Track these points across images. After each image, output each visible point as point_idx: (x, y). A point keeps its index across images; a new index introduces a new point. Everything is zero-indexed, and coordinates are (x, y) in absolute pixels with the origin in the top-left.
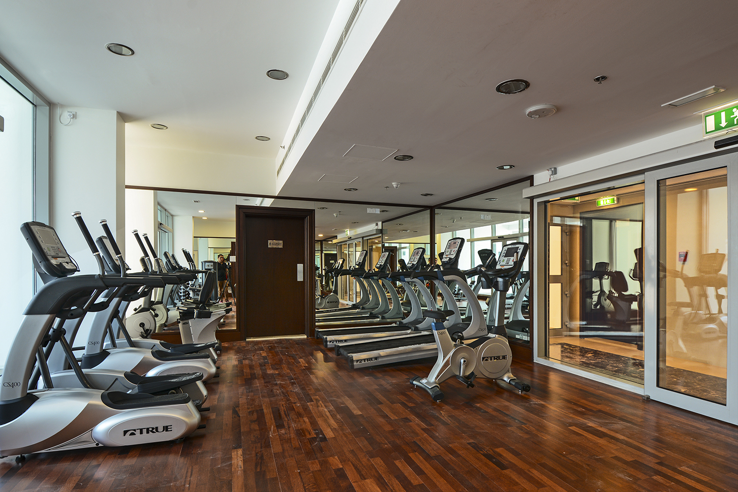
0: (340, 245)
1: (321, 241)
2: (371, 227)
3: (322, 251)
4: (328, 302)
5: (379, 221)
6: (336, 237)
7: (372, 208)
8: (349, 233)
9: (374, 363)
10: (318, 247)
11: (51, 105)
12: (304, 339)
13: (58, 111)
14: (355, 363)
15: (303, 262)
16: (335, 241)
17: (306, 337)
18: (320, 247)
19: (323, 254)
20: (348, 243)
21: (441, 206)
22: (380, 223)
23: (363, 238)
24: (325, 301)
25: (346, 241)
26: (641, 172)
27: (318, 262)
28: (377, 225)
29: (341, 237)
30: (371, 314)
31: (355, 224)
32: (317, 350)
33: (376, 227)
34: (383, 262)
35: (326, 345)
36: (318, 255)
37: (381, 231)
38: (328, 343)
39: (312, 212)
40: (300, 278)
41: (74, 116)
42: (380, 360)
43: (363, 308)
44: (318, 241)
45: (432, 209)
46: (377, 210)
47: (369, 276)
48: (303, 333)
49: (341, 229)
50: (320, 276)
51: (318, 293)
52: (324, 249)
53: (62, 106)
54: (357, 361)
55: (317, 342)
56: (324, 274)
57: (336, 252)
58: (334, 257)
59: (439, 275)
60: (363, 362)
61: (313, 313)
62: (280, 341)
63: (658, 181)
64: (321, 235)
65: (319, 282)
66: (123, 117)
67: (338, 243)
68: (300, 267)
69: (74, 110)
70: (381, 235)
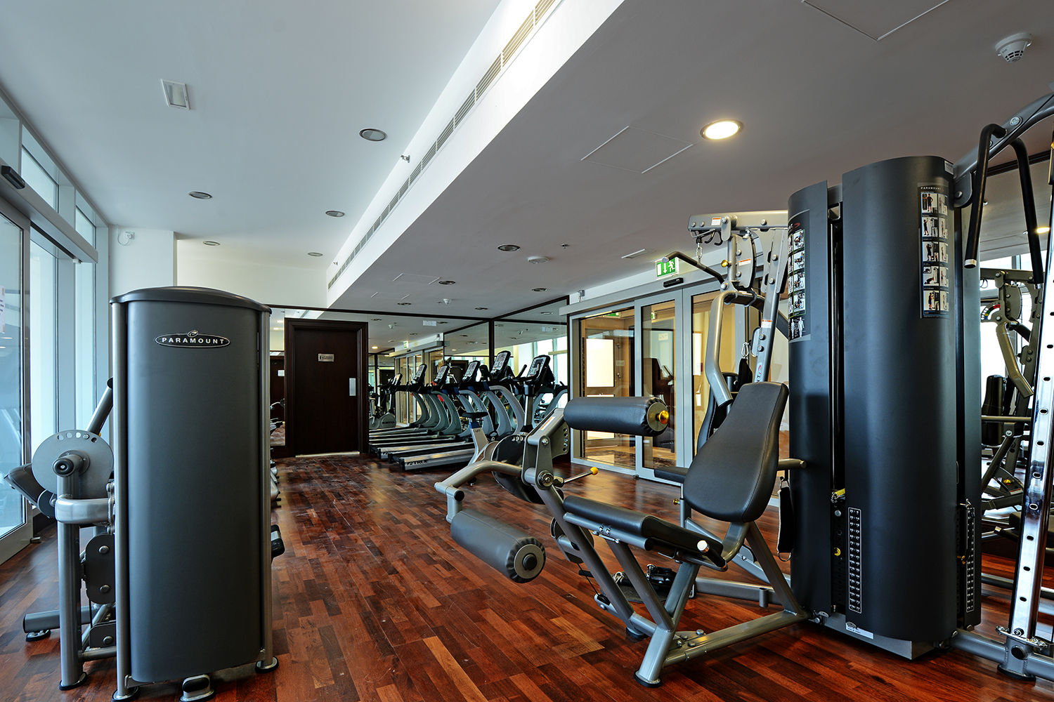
0: (397, 359)
1: (376, 355)
2: (433, 339)
3: (376, 367)
4: (383, 423)
5: (441, 332)
6: (393, 350)
7: (428, 320)
8: (407, 345)
9: (424, 465)
10: (371, 361)
11: (110, 226)
12: (357, 455)
13: (117, 232)
14: (406, 465)
15: (356, 377)
16: (392, 354)
17: (359, 453)
18: (374, 361)
19: (378, 370)
20: (408, 356)
21: (499, 319)
22: (442, 335)
23: (424, 350)
24: (380, 421)
25: (405, 354)
26: (632, 300)
27: (372, 381)
28: (439, 336)
29: (399, 350)
30: (429, 431)
31: (414, 335)
32: (371, 461)
33: (438, 339)
34: (442, 376)
35: (380, 456)
36: (371, 372)
37: (443, 343)
38: (382, 454)
39: (364, 326)
40: (352, 393)
41: (133, 237)
42: (429, 462)
43: (422, 427)
44: (372, 354)
45: (491, 321)
46: (433, 323)
47: (426, 391)
48: (356, 450)
49: (399, 339)
50: (375, 396)
51: (373, 411)
52: (379, 365)
53: (121, 227)
54: (408, 463)
55: (371, 454)
56: (379, 394)
57: (393, 368)
58: (392, 373)
59: (485, 385)
60: (413, 464)
61: (366, 432)
62: (332, 457)
63: (642, 308)
64: (375, 348)
65: (373, 403)
66: (178, 236)
67: (396, 356)
68: (352, 381)
69: (132, 231)
70: (442, 348)
